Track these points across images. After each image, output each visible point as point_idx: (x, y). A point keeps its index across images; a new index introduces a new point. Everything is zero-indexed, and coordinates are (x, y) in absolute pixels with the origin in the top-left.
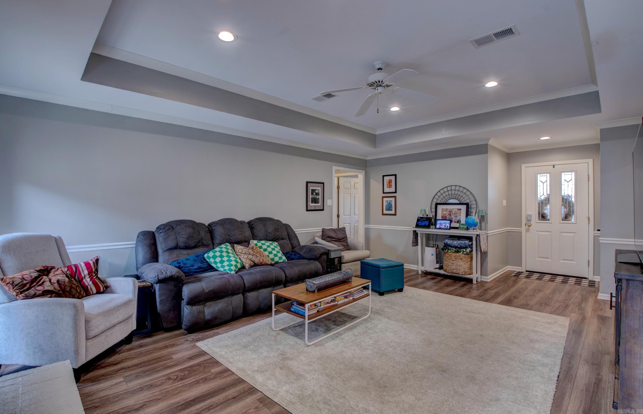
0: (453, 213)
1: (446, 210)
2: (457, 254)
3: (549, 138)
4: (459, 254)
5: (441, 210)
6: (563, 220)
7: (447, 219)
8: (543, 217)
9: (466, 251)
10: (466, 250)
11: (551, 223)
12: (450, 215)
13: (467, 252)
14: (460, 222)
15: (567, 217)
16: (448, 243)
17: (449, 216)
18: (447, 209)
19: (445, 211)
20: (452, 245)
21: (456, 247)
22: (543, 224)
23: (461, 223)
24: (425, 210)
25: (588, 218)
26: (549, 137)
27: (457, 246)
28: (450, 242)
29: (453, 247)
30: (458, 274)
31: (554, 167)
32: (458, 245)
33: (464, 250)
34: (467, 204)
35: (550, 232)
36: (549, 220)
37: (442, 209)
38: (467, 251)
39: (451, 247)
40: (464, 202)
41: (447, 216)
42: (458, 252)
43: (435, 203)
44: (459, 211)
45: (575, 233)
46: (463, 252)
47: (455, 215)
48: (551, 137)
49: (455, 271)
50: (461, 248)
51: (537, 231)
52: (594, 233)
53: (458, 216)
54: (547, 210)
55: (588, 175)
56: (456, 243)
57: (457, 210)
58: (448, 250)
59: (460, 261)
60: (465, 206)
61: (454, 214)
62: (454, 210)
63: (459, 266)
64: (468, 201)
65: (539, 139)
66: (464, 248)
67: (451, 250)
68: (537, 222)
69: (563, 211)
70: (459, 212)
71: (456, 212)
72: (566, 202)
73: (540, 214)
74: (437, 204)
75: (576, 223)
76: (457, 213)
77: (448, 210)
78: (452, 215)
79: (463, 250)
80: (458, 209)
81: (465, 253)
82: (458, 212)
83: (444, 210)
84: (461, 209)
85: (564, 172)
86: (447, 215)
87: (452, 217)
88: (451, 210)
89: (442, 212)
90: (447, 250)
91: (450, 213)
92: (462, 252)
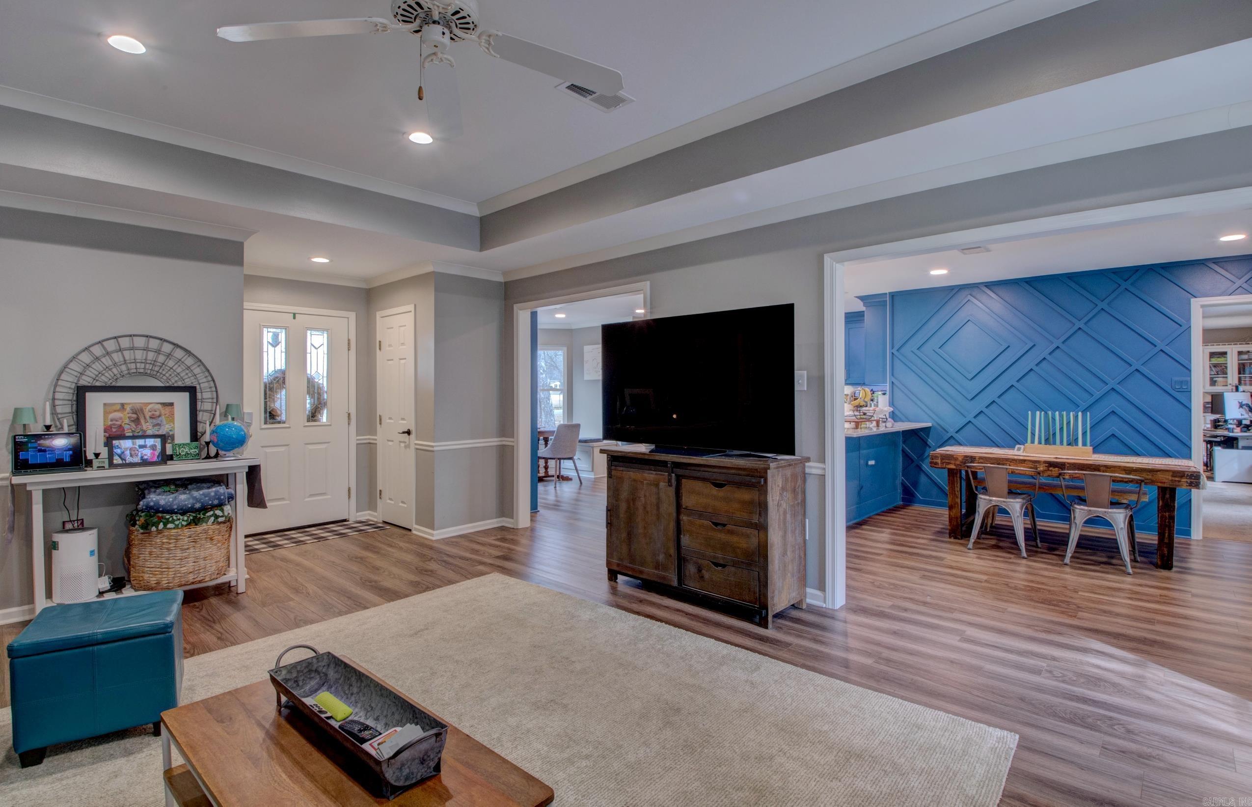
0: (148, 416)
1: (119, 407)
2: (199, 529)
3: (326, 261)
4: (204, 526)
5: (102, 405)
6: (308, 421)
7: (127, 434)
8: (271, 416)
9: (223, 513)
10: (222, 511)
11: (289, 427)
12: (137, 421)
13: (226, 517)
14: (173, 439)
15: (313, 416)
16: (162, 502)
17: (133, 425)
18: (123, 405)
19: (118, 411)
20: (175, 507)
21: (184, 512)
22: (273, 433)
23: (177, 441)
24: (33, 409)
25: (347, 415)
26: (327, 259)
27: (192, 507)
28: (165, 499)
29: (176, 513)
30: (200, 582)
31: (294, 318)
32: (193, 505)
33: (218, 512)
34: (192, 391)
35: (287, 445)
36: (284, 423)
37: (105, 404)
38: (226, 514)
39: (171, 512)
40: (176, 385)
41: (126, 427)
42: (196, 522)
43: (73, 386)
44: (168, 409)
45: (328, 443)
46: (217, 517)
47: (154, 421)
48: (331, 261)
49: (191, 578)
50: (204, 509)
51: (262, 447)
52: (357, 440)
53: (165, 422)
54: (280, 402)
55: (349, 340)
56: (183, 498)
57: (160, 406)
58: (165, 525)
59: (208, 545)
60: (186, 395)
61: (151, 417)
62: (150, 406)
63: (205, 559)
64: (188, 382)
65: (309, 258)
66: (213, 507)
67: (177, 523)
68: (263, 427)
69: (308, 403)
70: (166, 411)
71: (157, 413)
72: (313, 388)
73: (268, 410)
74: (81, 392)
75: (330, 425)
76: (159, 416)
77: (128, 408)
78: (142, 421)
79: (212, 513)
80: (161, 404)
81: (220, 520)
82: (163, 412)
83: (114, 408)
84: (172, 404)
85: (311, 329)
86: (127, 421)
87: (145, 428)
88: (138, 406)
89: (106, 414)
90: (161, 526)
91: (135, 416)
92: (212, 519)
